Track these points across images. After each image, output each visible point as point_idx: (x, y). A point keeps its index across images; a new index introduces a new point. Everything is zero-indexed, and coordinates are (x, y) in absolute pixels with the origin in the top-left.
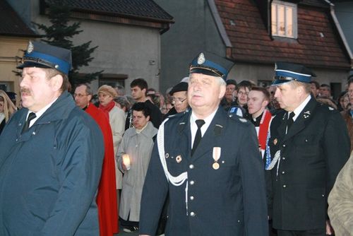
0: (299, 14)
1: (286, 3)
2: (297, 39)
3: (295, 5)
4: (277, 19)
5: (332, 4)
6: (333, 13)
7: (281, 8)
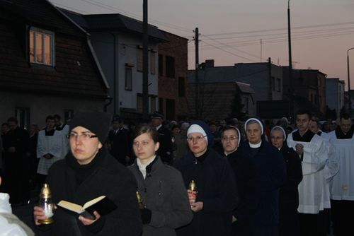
0: (56, 42)
1: (44, 31)
2: (55, 67)
3: (53, 33)
4: (35, 46)
5: (88, 34)
6: (89, 42)
7: (39, 36)
